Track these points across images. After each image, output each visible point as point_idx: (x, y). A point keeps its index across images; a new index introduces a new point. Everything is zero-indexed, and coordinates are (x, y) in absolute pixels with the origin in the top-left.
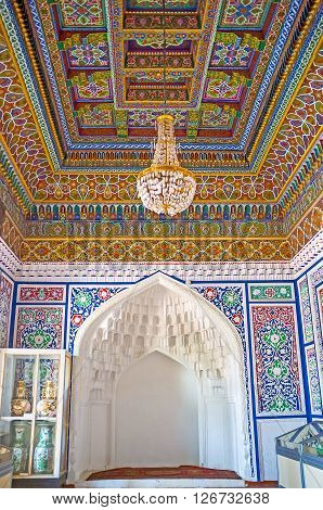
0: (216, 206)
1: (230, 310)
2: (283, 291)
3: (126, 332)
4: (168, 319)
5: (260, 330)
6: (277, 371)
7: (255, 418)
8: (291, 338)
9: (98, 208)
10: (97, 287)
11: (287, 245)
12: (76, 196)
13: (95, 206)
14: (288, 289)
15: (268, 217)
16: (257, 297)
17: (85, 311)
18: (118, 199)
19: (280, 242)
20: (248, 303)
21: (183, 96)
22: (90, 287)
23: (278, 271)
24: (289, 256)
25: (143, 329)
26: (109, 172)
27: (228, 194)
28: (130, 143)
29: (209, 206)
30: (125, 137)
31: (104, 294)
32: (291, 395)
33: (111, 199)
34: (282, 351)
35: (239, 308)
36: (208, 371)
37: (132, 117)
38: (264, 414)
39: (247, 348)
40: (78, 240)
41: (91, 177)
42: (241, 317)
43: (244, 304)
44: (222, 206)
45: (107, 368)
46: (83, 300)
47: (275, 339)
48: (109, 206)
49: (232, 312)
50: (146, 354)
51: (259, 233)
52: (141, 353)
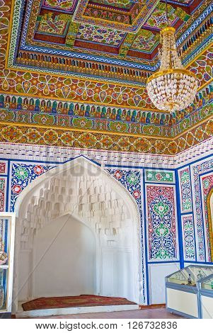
0: (127, 111)
1: (131, 188)
2: (168, 176)
3: (49, 200)
4: (80, 191)
5: (152, 203)
6: (162, 231)
7: (147, 263)
8: (172, 209)
9: (38, 102)
10: (33, 164)
11: (173, 144)
12: (20, 90)
13: (35, 100)
14: (171, 175)
15: (162, 123)
16: (150, 179)
17: (23, 182)
18: (55, 96)
19: (169, 141)
20: (144, 183)
21: (128, 20)
22: (28, 164)
23: (165, 162)
24: (174, 152)
25: (61, 198)
26: (52, 73)
27: (137, 102)
28: (73, 52)
29: (122, 110)
30: (71, 46)
31: (38, 170)
32: (171, 248)
33: (49, 96)
34: (166, 218)
35: (138, 186)
36: (105, 229)
37: (81, 31)
38: (153, 260)
39: (142, 215)
40: (20, 125)
41: (35, 75)
42: (139, 193)
43: (141, 184)
44: (132, 111)
45: (32, 226)
46: (21, 173)
47: (161, 209)
48: (46, 101)
49: (133, 189)
50: (60, 216)
51: (155, 133)
52: (56, 215)
